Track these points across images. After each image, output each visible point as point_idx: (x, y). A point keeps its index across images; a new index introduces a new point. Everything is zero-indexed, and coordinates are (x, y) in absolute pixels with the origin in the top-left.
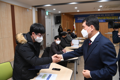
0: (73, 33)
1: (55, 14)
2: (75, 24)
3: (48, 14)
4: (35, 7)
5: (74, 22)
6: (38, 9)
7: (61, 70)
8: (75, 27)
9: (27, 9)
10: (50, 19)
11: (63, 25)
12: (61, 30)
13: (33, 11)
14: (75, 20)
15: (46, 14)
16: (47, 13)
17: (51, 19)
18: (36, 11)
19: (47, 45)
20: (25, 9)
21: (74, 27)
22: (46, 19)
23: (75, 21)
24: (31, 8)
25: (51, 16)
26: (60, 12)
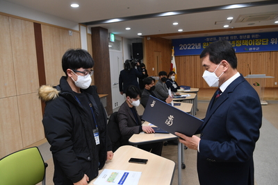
0: (171, 80)
1: (129, 40)
2: (174, 58)
3: (115, 40)
4: (86, 24)
5: (173, 55)
6: (93, 30)
7: (148, 163)
8: (174, 66)
9: (68, 30)
10: (119, 49)
11: (149, 63)
12: (144, 73)
13: (81, 33)
14: (173, 50)
15: (109, 38)
16: (112, 38)
17: (121, 49)
18: (88, 34)
19: (114, 107)
20: (64, 30)
21: (172, 65)
22: (110, 50)
23: (173, 53)
24: (77, 29)
25: (121, 43)
26: (140, 34)
